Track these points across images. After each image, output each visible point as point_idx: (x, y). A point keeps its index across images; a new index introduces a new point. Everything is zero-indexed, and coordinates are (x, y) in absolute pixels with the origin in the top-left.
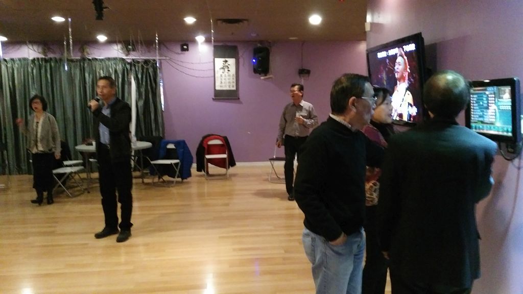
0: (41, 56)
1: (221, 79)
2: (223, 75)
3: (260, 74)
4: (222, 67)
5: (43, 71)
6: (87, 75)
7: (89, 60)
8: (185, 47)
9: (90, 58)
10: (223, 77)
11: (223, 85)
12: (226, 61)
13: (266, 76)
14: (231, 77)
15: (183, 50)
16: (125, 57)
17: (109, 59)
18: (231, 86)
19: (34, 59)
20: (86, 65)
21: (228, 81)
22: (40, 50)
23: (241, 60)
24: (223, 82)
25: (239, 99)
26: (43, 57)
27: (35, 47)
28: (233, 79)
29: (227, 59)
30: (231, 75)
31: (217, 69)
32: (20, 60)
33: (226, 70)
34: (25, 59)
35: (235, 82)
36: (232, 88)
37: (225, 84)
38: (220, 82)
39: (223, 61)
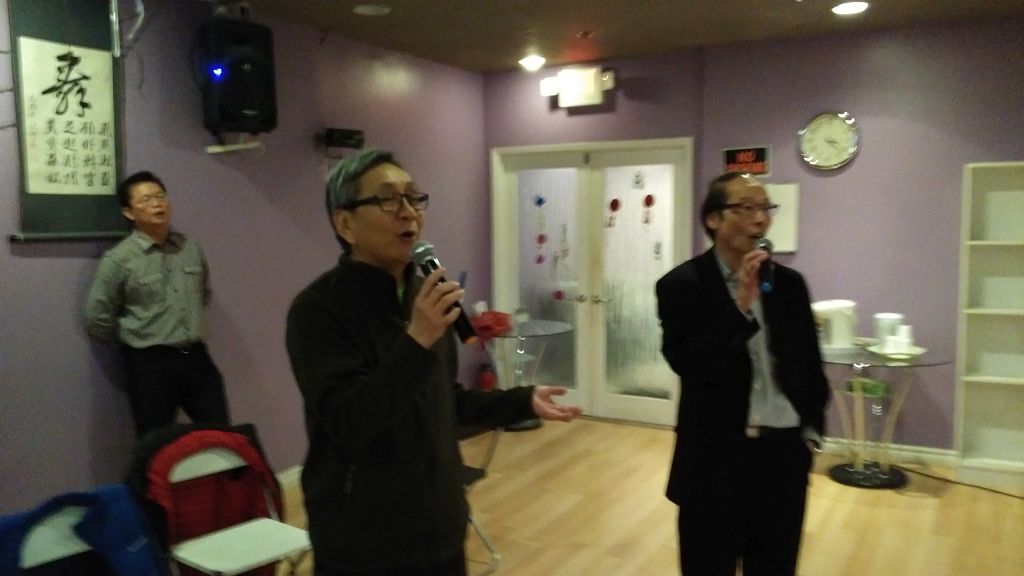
1: (51, 143)
2: (61, 121)
4: (52, 83)
10: (61, 137)
11: (60, 169)
12: (73, 61)
14: (98, 138)
18: (97, 180)
21: (82, 153)
24: (60, 158)
28: (104, 144)
29: (77, 51)
30: (98, 127)
31: (31, 89)
33: (73, 99)
35: (113, 162)
36: (97, 190)
37: (69, 170)
38: (46, 158)
39: (61, 58)
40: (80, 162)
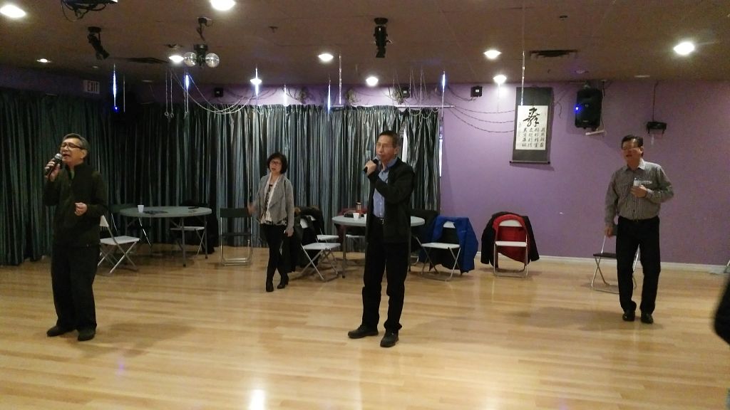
0: (298, 103)
1: (525, 135)
2: (528, 129)
3: (585, 128)
4: (528, 117)
5: (299, 122)
6: (350, 128)
7: (354, 108)
8: (477, 91)
9: (356, 106)
10: (528, 133)
11: (527, 142)
12: (534, 110)
13: (594, 131)
14: (540, 133)
15: (474, 95)
16: (397, 106)
17: (378, 108)
18: (539, 145)
19: (290, 106)
20: (350, 115)
21: (534, 138)
22: (297, 96)
23: (557, 109)
24: (527, 139)
25: (549, 163)
26: (301, 104)
27: (292, 92)
28: (543, 134)
29: (536, 107)
30: (541, 129)
31: (520, 120)
32: (273, 107)
33: (533, 122)
34: (280, 106)
35: (545, 139)
36: (539, 148)
37: (529, 143)
38: (523, 139)
39: (530, 110)
40: (534, 139)
